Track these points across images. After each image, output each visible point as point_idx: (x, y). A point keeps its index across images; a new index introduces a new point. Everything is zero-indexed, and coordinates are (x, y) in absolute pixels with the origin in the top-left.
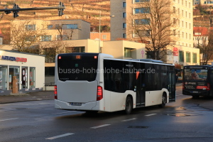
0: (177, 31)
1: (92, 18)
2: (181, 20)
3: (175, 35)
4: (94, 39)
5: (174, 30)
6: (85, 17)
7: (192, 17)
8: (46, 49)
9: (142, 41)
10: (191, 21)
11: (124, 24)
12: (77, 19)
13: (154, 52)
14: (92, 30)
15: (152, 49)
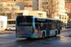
0: (58, 7)
1: (25, 2)
2: (60, 3)
3: (58, 8)
4: (26, 10)
5: (57, 7)
6: (22, 1)
7: (64, 1)
8: (7, 14)
9: (45, 11)
10: (64, 3)
11: (38, 4)
12: (19, 2)
13: (50, 15)
14: (25, 6)
15: (49, 14)
